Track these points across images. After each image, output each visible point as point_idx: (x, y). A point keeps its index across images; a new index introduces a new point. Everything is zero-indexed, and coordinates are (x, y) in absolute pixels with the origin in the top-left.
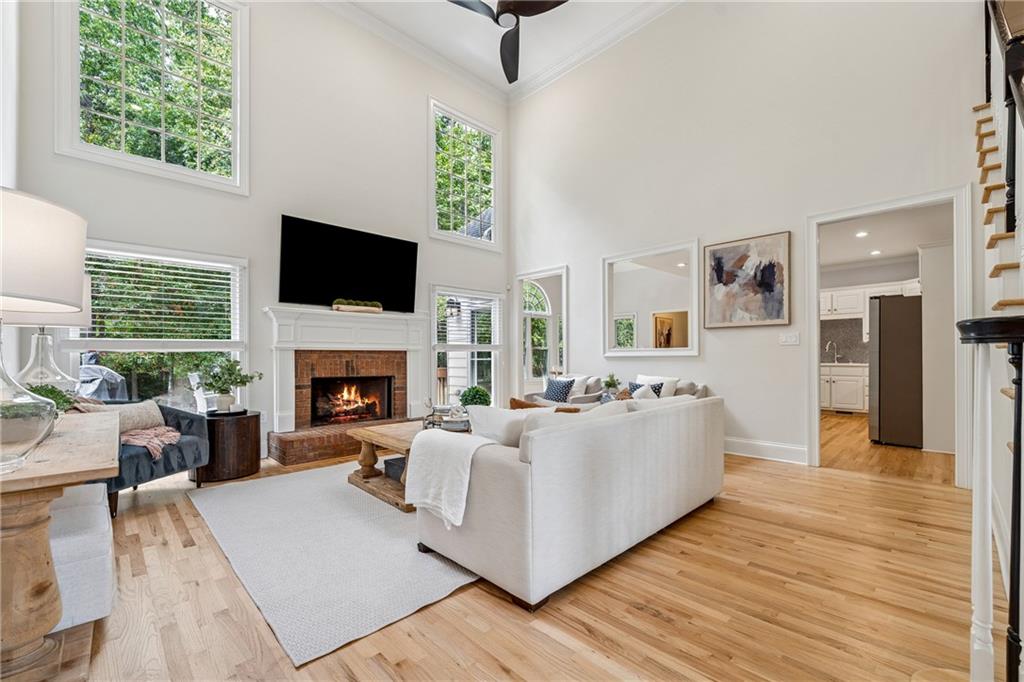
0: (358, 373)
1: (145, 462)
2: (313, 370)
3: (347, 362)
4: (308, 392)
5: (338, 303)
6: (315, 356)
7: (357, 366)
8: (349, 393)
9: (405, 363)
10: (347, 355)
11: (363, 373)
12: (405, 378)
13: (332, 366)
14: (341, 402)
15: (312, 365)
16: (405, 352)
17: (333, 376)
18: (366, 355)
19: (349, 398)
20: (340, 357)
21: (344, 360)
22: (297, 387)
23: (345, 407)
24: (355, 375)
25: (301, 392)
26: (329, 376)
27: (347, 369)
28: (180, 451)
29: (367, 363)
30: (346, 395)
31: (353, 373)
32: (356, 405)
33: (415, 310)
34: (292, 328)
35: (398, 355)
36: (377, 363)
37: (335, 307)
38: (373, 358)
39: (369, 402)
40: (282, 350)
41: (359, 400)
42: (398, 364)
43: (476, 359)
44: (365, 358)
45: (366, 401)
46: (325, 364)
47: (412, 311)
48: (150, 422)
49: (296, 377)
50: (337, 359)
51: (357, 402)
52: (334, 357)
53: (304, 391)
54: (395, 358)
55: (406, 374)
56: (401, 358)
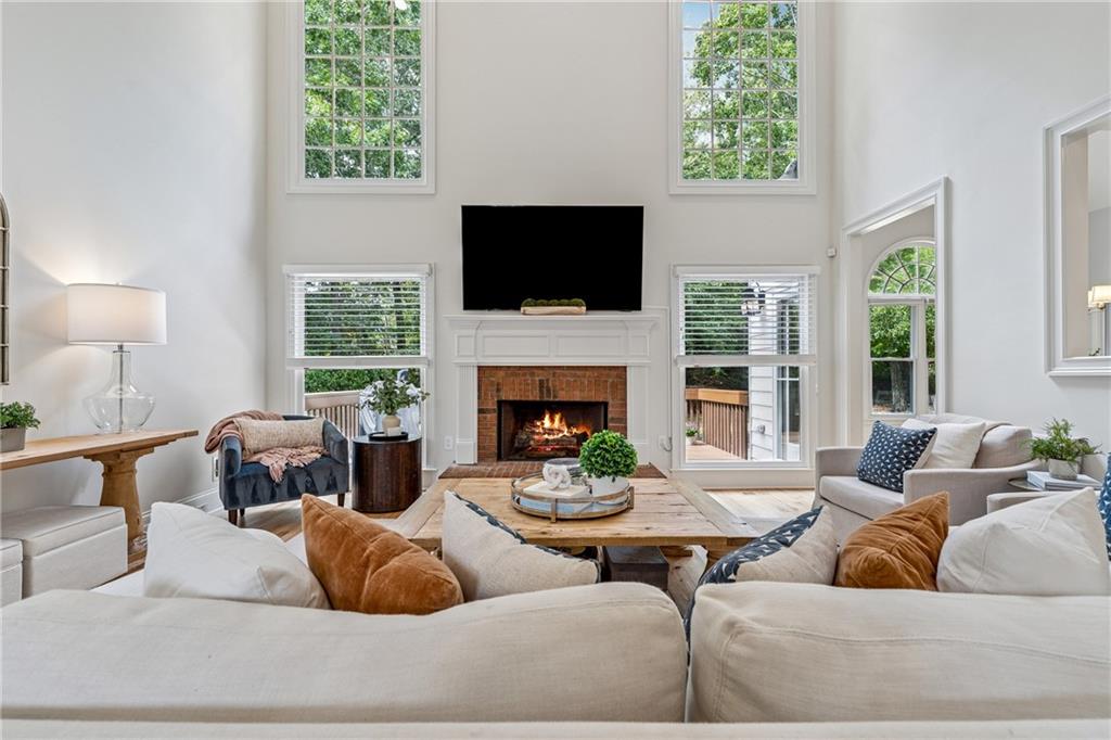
0: (555, 397)
1: (264, 483)
2: (498, 390)
3: (541, 382)
4: (492, 417)
5: (526, 305)
6: (502, 373)
7: (554, 386)
8: (552, 420)
9: (625, 383)
10: (541, 372)
11: (563, 396)
12: (624, 405)
13: (523, 387)
14: (541, 431)
15: (498, 384)
16: (625, 367)
17: (523, 399)
18: (566, 372)
19: (551, 426)
20: (533, 374)
21: (537, 379)
22: (480, 411)
23: (546, 436)
24: (552, 399)
25: (485, 418)
26: (518, 398)
27: (541, 391)
28: (309, 474)
29: (568, 383)
30: (547, 422)
31: (549, 397)
32: (561, 435)
33: (643, 306)
34: (473, 339)
35: (614, 373)
36: (582, 383)
37: (522, 309)
38: (575, 375)
39: (579, 432)
40: (462, 366)
41: (566, 430)
42: (614, 385)
43: (787, 379)
44: (565, 376)
45: (575, 431)
46: (513, 383)
47: (639, 309)
48: (302, 441)
49: (479, 398)
50: (528, 377)
51: (563, 432)
52: (525, 375)
53: (489, 416)
54: (608, 376)
55: (625, 399)
56: (618, 376)
